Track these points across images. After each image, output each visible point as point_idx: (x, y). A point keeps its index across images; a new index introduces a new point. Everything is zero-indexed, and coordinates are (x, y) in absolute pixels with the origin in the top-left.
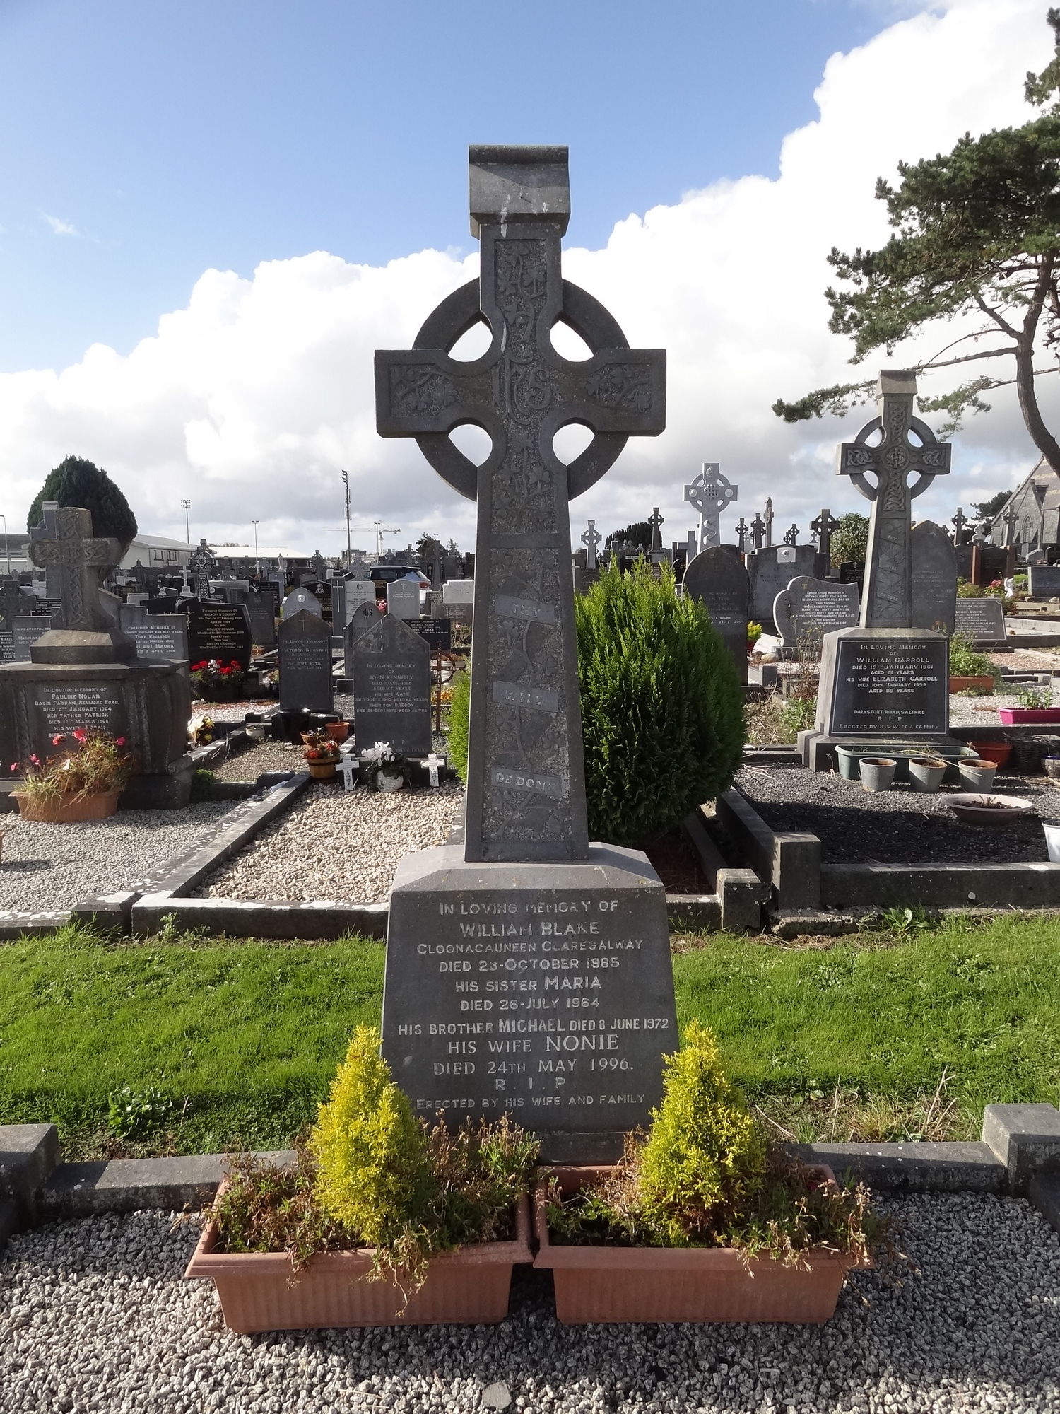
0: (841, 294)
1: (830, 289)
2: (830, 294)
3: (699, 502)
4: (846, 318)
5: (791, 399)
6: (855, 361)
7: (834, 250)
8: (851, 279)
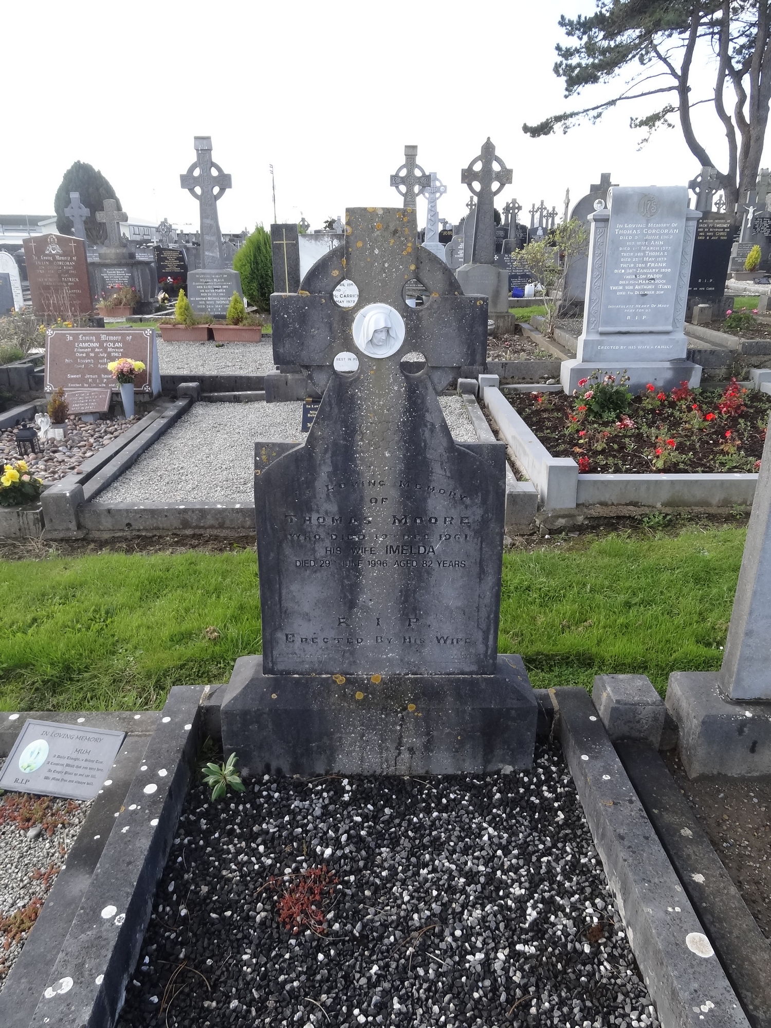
0: (566, 48)
1: (558, 45)
2: (558, 48)
5: (534, 123)
6: (567, 97)
7: (562, 17)
8: (575, 36)
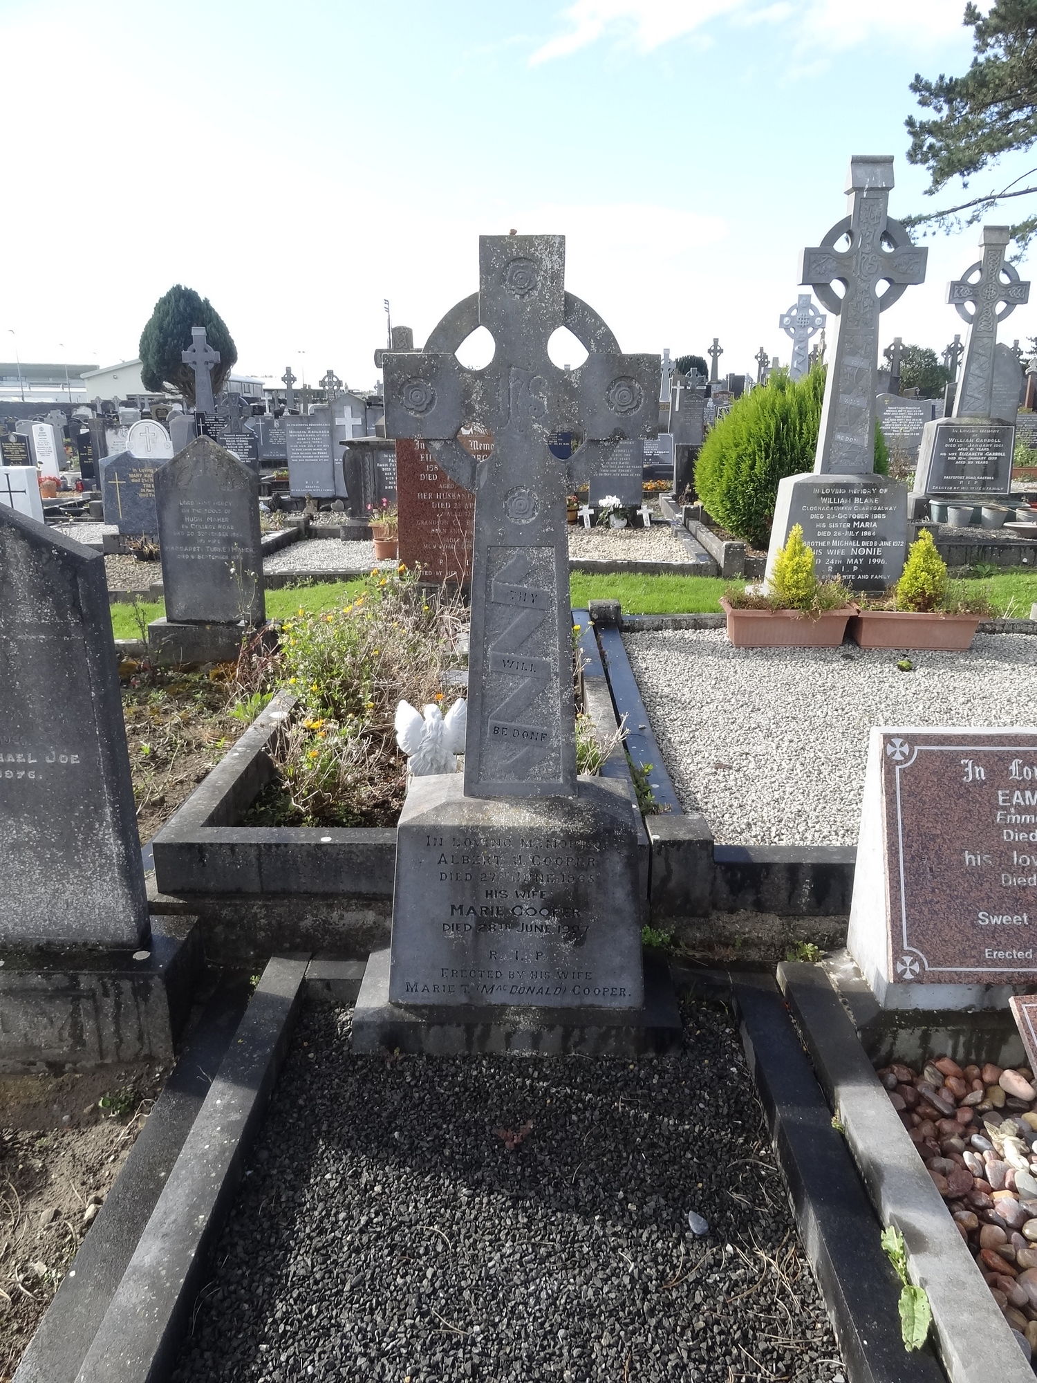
0: (921, 123)
1: (910, 117)
2: (910, 123)
3: (792, 330)
4: (925, 149)
6: (930, 192)
7: (917, 77)
8: (931, 107)
